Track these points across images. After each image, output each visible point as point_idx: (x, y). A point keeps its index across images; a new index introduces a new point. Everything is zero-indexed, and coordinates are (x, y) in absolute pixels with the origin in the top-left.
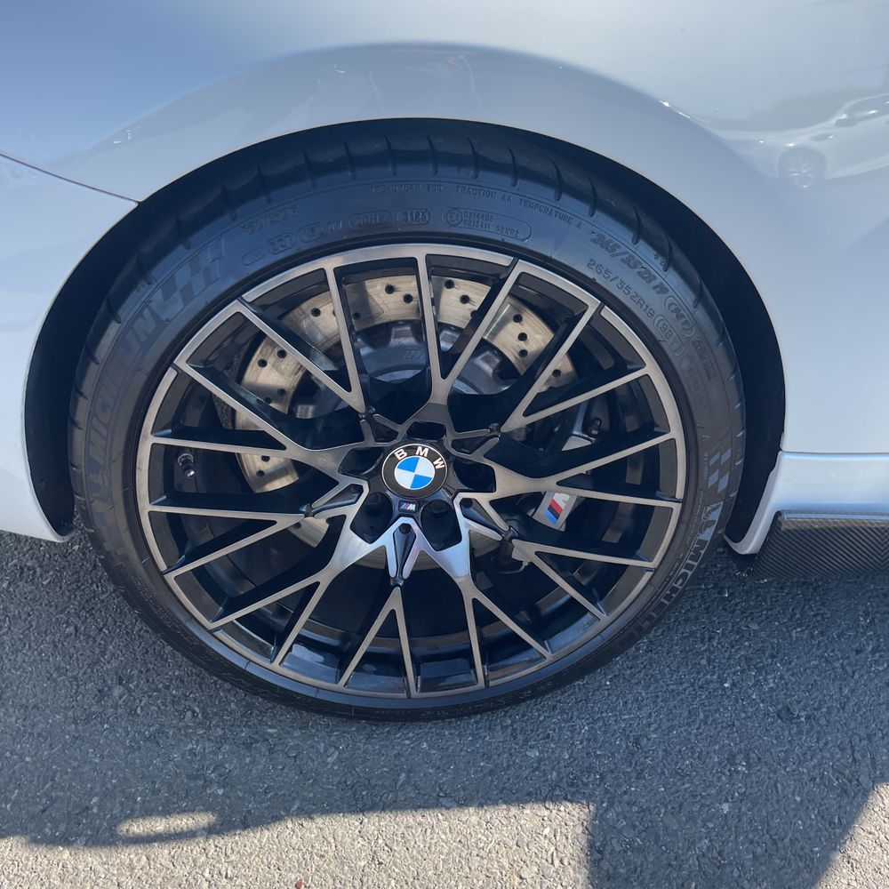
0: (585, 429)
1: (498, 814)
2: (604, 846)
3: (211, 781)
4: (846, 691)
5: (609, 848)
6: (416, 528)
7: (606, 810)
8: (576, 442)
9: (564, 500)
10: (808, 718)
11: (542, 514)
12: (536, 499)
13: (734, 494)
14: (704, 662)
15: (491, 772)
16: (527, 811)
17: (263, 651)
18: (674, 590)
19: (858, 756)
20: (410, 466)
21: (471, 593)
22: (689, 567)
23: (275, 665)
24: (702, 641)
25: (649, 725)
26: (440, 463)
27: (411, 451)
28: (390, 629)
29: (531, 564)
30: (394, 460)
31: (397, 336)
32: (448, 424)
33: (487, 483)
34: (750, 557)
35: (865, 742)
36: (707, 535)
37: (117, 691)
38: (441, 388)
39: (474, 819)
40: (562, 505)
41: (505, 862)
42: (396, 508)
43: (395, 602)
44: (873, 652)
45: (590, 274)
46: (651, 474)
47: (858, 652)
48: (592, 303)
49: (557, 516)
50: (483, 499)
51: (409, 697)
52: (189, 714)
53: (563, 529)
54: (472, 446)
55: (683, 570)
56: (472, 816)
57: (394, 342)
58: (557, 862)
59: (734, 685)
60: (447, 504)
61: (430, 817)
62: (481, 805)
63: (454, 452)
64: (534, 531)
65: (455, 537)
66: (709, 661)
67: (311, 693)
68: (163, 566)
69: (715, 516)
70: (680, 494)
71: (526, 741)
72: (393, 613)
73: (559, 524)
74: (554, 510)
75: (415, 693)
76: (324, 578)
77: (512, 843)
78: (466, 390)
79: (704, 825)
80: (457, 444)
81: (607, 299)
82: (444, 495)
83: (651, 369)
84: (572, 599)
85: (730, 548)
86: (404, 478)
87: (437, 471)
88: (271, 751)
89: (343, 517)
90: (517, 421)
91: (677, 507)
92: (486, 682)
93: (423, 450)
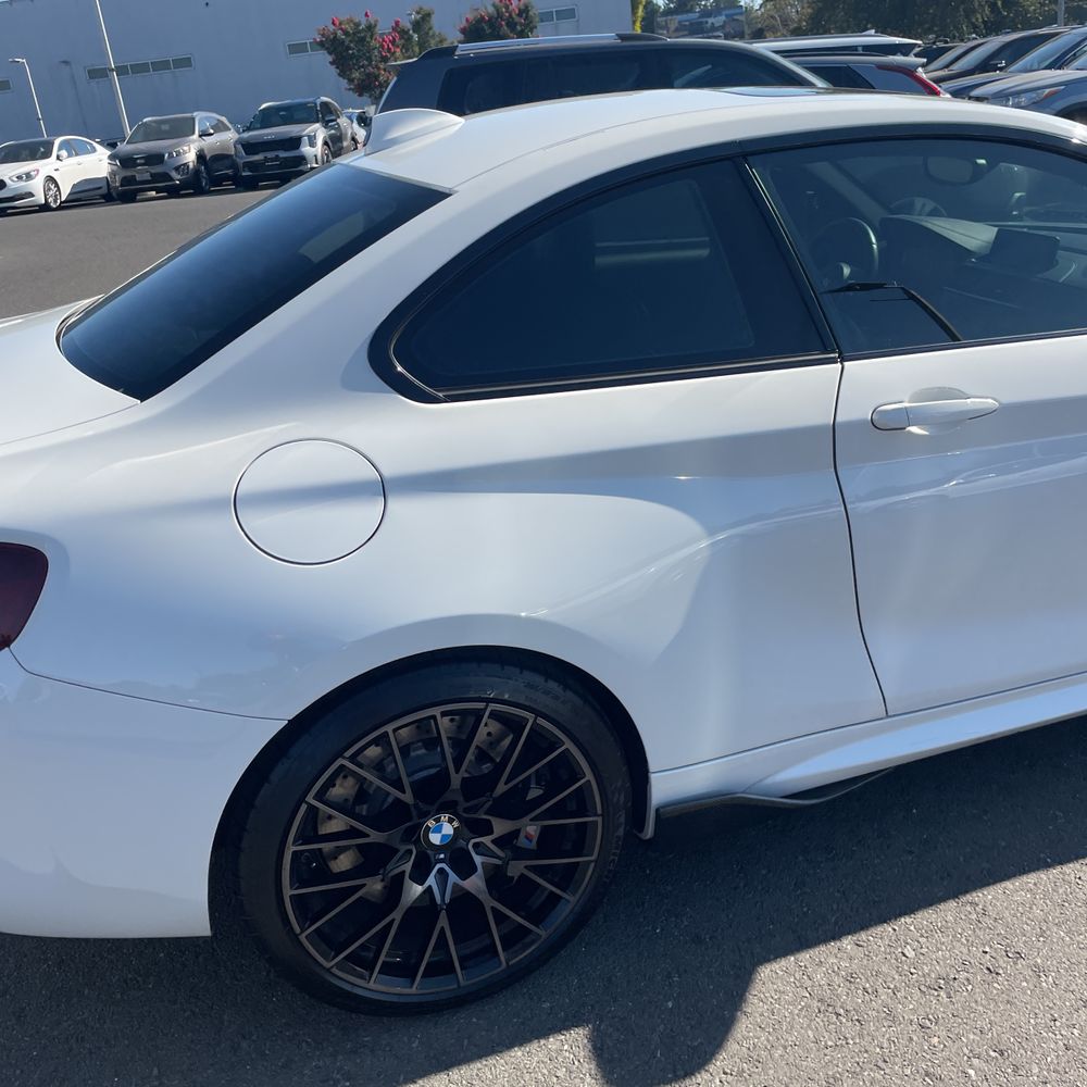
0: (537, 783)
1: (534, 1046)
2: (602, 1045)
3: (338, 1080)
4: (731, 916)
5: (605, 1047)
6: (447, 868)
7: (599, 1026)
8: (534, 793)
9: (532, 830)
10: (710, 938)
11: (522, 842)
12: (515, 834)
13: (630, 804)
14: (642, 920)
15: (523, 1023)
16: (551, 1040)
17: (361, 977)
18: (610, 871)
19: (743, 953)
20: (438, 830)
21: (489, 903)
22: (614, 854)
23: (372, 985)
24: (638, 907)
25: (614, 968)
26: (456, 824)
27: (438, 820)
28: (442, 941)
29: (522, 875)
30: (428, 828)
31: (414, 751)
32: (460, 799)
33: (487, 829)
34: (650, 840)
35: (746, 944)
36: (621, 832)
37: (244, 1044)
38: (456, 780)
39: (519, 1053)
40: (533, 833)
41: (545, 1071)
42: (433, 860)
43: (443, 921)
44: (744, 886)
45: (527, 703)
46: (581, 804)
47: (735, 888)
48: (530, 716)
49: (531, 841)
50: (486, 840)
51: (459, 986)
52: (304, 1044)
53: (535, 848)
54: (475, 809)
55: (612, 857)
56: (517, 1052)
57: (413, 754)
58: (576, 1063)
59: (662, 930)
60: (463, 849)
61: (491, 1061)
62: (521, 1045)
63: (465, 815)
64: (520, 854)
65: (474, 869)
66: (644, 918)
67: (395, 999)
68: (298, 930)
69: (622, 820)
70: (599, 812)
71: (540, 999)
72: (442, 928)
73: (533, 845)
74: (528, 837)
75: (462, 983)
76: (397, 916)
77: (547, 1060)
78: (467, 775)
79: (659, 1017)
80: (466, 810)
81: (538, 714)
82: (462, 843)
83: (568, 745)
84: (552, 892)
85: (637, 837)
86: (435, 839)
87: (455, 829)
88: (372, 1051)
89: (404, 872)
90: (501, 788)
91: (599, 819)
92: (507, 963)
93: (444, 817)
